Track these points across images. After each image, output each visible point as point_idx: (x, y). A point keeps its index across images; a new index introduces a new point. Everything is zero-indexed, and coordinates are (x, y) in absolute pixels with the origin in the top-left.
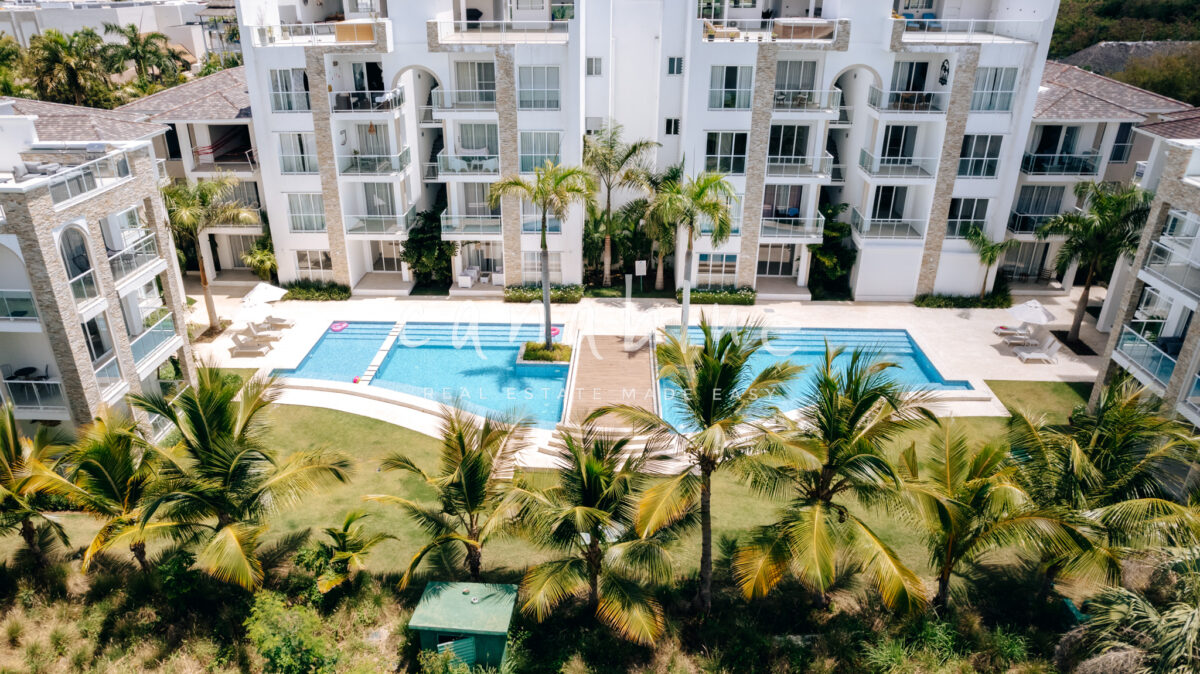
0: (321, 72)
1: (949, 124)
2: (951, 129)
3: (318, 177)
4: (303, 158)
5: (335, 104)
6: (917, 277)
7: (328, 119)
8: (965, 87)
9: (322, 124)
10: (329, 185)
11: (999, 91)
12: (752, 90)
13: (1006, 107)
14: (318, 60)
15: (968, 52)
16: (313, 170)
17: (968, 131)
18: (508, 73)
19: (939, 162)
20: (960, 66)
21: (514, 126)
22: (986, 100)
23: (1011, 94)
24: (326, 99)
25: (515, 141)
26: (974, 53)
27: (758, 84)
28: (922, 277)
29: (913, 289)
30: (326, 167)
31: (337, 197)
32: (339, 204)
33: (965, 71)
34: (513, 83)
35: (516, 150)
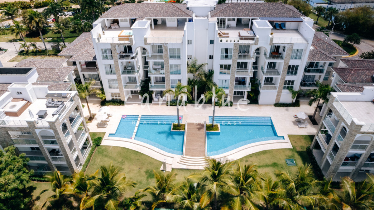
0: (115, 50)
1: (285, 63)
2: (285, 64)
3: (116, 75)
4: (111, 71)
5: (119, 57)
6: (275, 99)
7: (118, 61)
8: (289, 54)
9: (116, 62)
10: (119, 77)
11: (298, 55)
12: (232, 54)
13: (300, 58)
14: (114, 47)
15: (290, 45)
16: (114, 73)
17: (290, 64)
18: (166, 50)
19: (282, 72)
20: (288, 49)
21: (168, 63)
22: (294, 57)
23: (301, 56)
24: (117, 56)
25: (169, 67)
26: (292, 46)
27: (234, 53)
28: (276, 99)
29: (274, 102)
30: (118, 73)
31: (121, 80)
32: (122, 82)
33: (289, 50)
34: (168, 53)
35: (169, 69)
